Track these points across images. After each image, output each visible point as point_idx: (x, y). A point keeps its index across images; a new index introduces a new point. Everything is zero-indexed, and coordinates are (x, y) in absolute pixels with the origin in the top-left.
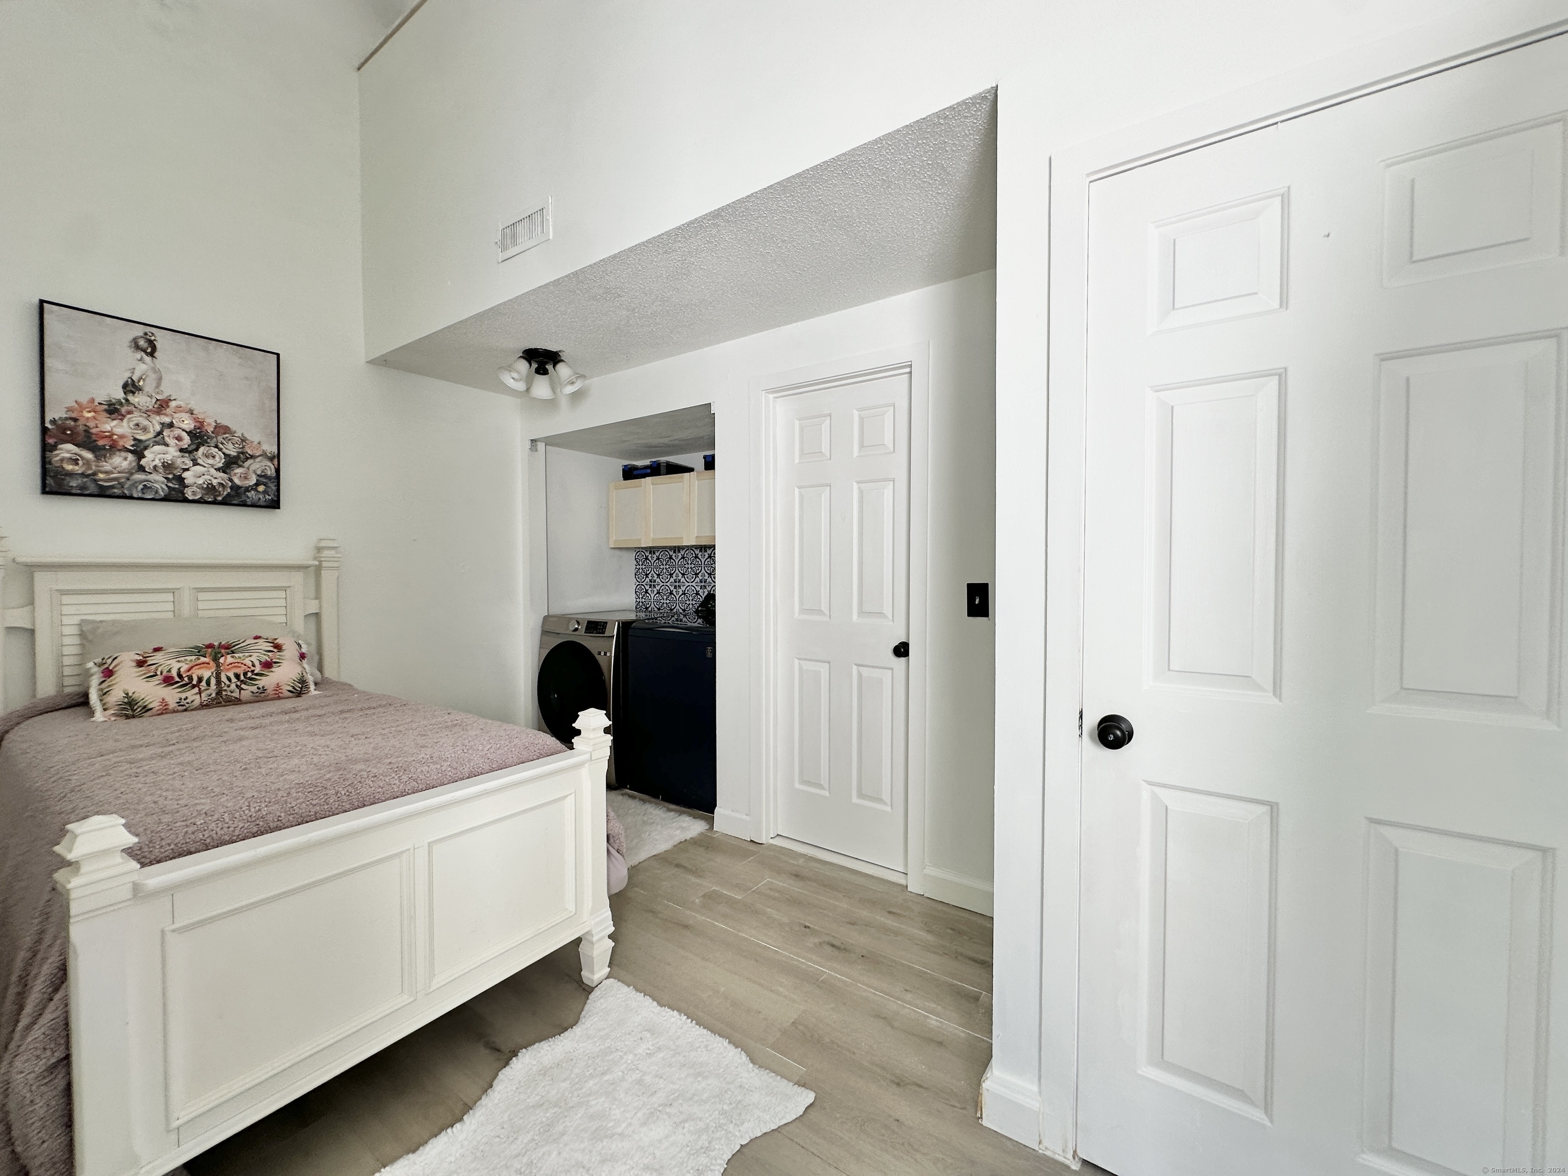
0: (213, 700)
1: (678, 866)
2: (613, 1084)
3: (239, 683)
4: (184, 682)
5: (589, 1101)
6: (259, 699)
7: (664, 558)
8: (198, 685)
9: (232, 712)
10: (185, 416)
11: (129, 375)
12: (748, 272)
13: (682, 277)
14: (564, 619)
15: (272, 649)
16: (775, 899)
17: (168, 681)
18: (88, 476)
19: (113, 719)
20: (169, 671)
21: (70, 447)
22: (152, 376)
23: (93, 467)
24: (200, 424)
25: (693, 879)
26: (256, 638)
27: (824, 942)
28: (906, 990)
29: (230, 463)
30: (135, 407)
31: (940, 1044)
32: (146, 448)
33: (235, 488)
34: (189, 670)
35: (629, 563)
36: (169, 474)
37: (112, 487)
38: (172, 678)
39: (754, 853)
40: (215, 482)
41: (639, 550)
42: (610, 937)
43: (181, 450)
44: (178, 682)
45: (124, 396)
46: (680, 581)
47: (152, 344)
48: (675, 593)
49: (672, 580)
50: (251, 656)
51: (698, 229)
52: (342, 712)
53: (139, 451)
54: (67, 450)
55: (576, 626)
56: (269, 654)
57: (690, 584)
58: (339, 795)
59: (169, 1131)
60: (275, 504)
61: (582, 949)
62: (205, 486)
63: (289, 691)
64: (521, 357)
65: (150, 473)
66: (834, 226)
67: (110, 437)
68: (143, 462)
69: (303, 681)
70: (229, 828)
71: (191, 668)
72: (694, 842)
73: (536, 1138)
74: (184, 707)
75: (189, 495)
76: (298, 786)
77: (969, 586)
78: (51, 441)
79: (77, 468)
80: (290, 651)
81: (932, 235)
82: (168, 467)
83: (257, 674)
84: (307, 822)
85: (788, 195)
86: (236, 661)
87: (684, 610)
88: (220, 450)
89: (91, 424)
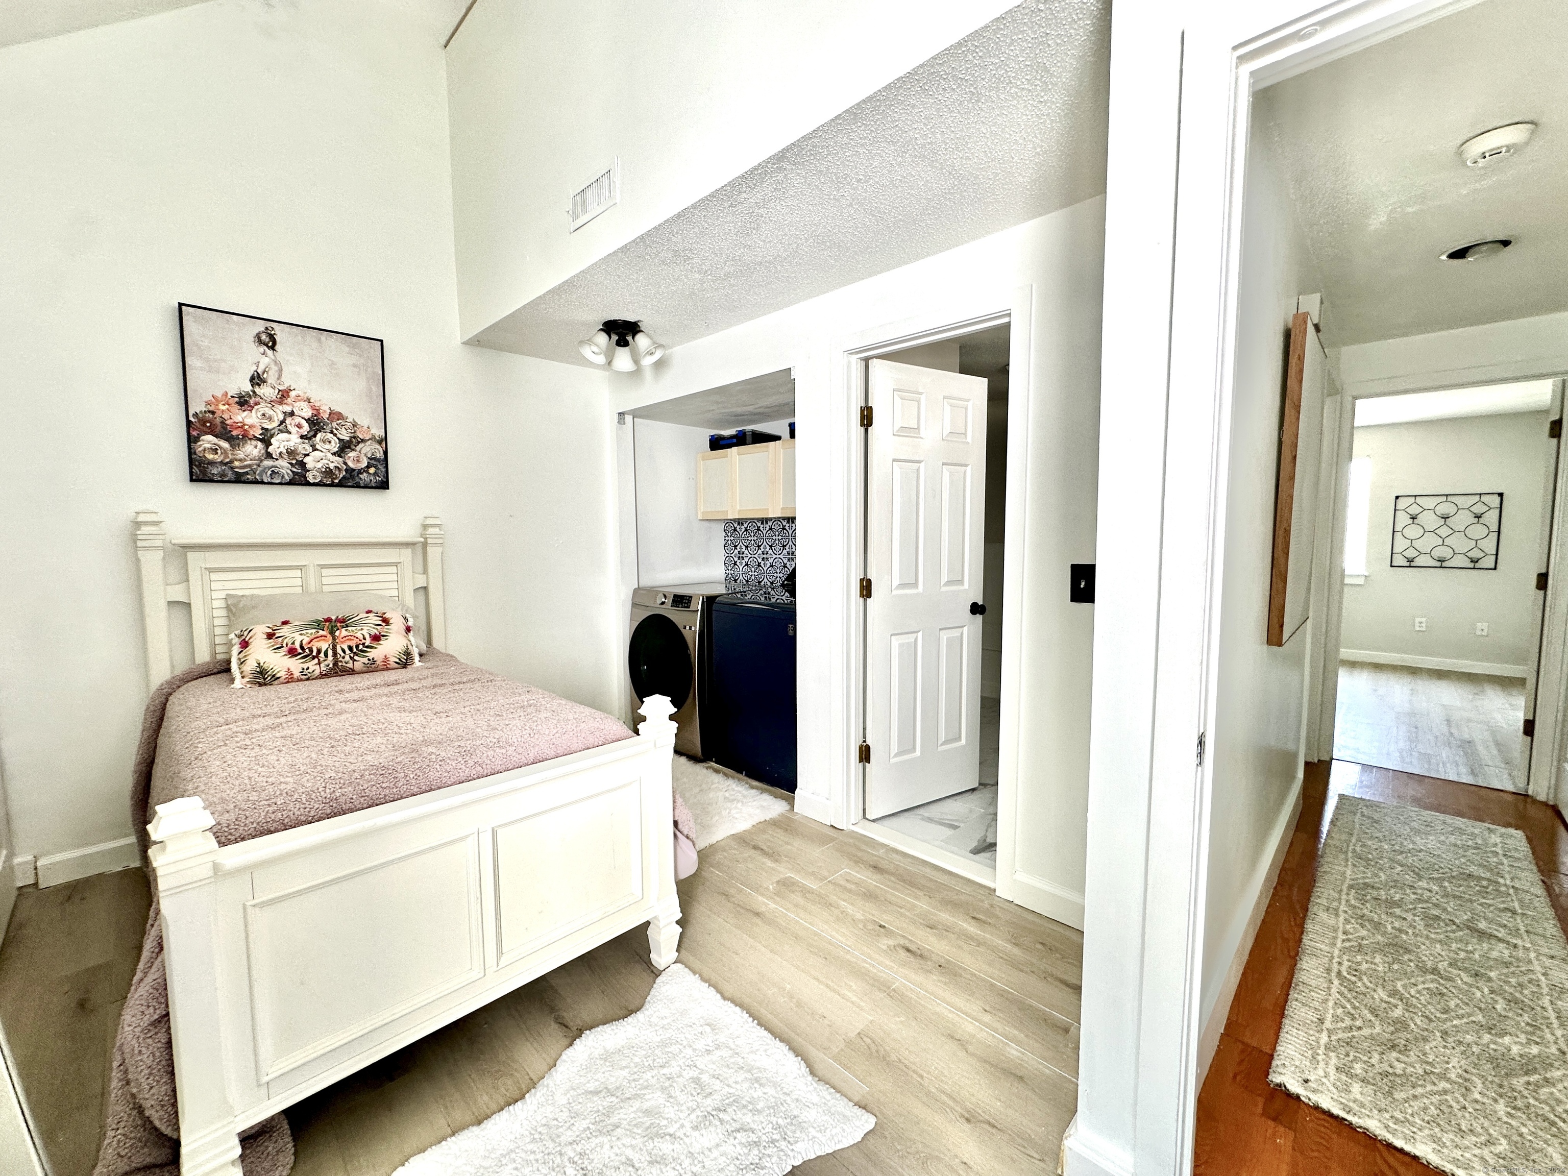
0: (331, 669)
1: (755, 848)
2: (669, 1079)
3: (352, 655)
4: (305, 654)
5: (645, 1095)
6: (371, 669)
7: (752, 529)
8: (317, 657)
9: (345, 682)
10: (304, 405)
11: (255, 368)
12: (822, 220)
13: (752, 232)
14: (651, 591)
15: (380, 623)
16: (850, 891)
17: (292, 652)
18: (226, 464)
19: (249, 686)
20: (293, 643)
21: (209, 437)
22: (274, 369)
23: (230, 456)
24: (317, 411)
25: (769, 863)
26: (369, 612)
27: (899, 945)
28: (986, 1011)
29: (345, 447)
30: (261, 398)
31: (1021, 1078)
32: (272, 436)
33: (350, 471)
34: (309, 643)
35: (719, 536)
36: (292, 459)
37: (247, 473)
38: (296, 649)
39: (833, 839)
40: (332, 466)
41: (728, 522)
42: (678, 922)
43: (302, 437)
44: (300, 654)
45: (251, 388)
46: (767, 553)
47: (272, 338)
48: (763, 566)
49: (760, 552)
50: (362, 629)
51: (763, 176)
52: (435, 686)
53: (266, 441)
54: (208, 440)
55: (663, 600)
56: (378, 627)
57: (778, 556)
58: (408, 778)
59: (259, 1085)
60: (384, 485)
61: (650, 932)
62: (324, 470)
63: (396, 662)
64: (601, 330)
65: (277, 459)
66: (916, 156)
67: (242, 427)
68: (270, 449)
69: (408, 654)
70: (305, 808)
71: (311, 641)
72: (774, 823)
73: (591, 1126)
74: (307, 677)
75: (311, 479)
76: (371, 768)
77: (1074, 567)
78: (195, 433)
79: (216, 457)
80: (397, 624)
81: (1035, 156)
82: (291, 453)
83: (367, 647)
84: (377, 805)
85: (859, 124)
86: (349, 634)
87: (772, 583)
88: (335, 435)
89: (226, 416)
